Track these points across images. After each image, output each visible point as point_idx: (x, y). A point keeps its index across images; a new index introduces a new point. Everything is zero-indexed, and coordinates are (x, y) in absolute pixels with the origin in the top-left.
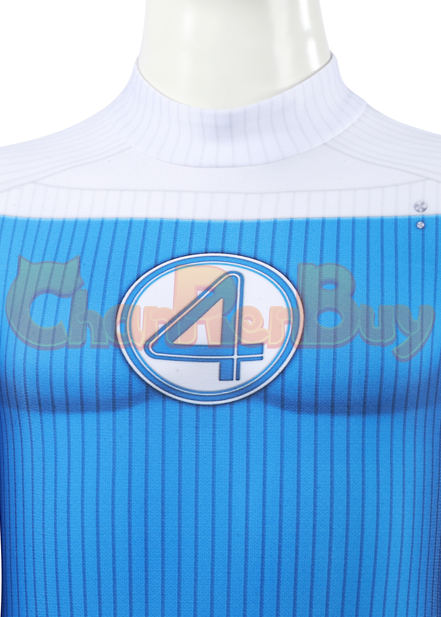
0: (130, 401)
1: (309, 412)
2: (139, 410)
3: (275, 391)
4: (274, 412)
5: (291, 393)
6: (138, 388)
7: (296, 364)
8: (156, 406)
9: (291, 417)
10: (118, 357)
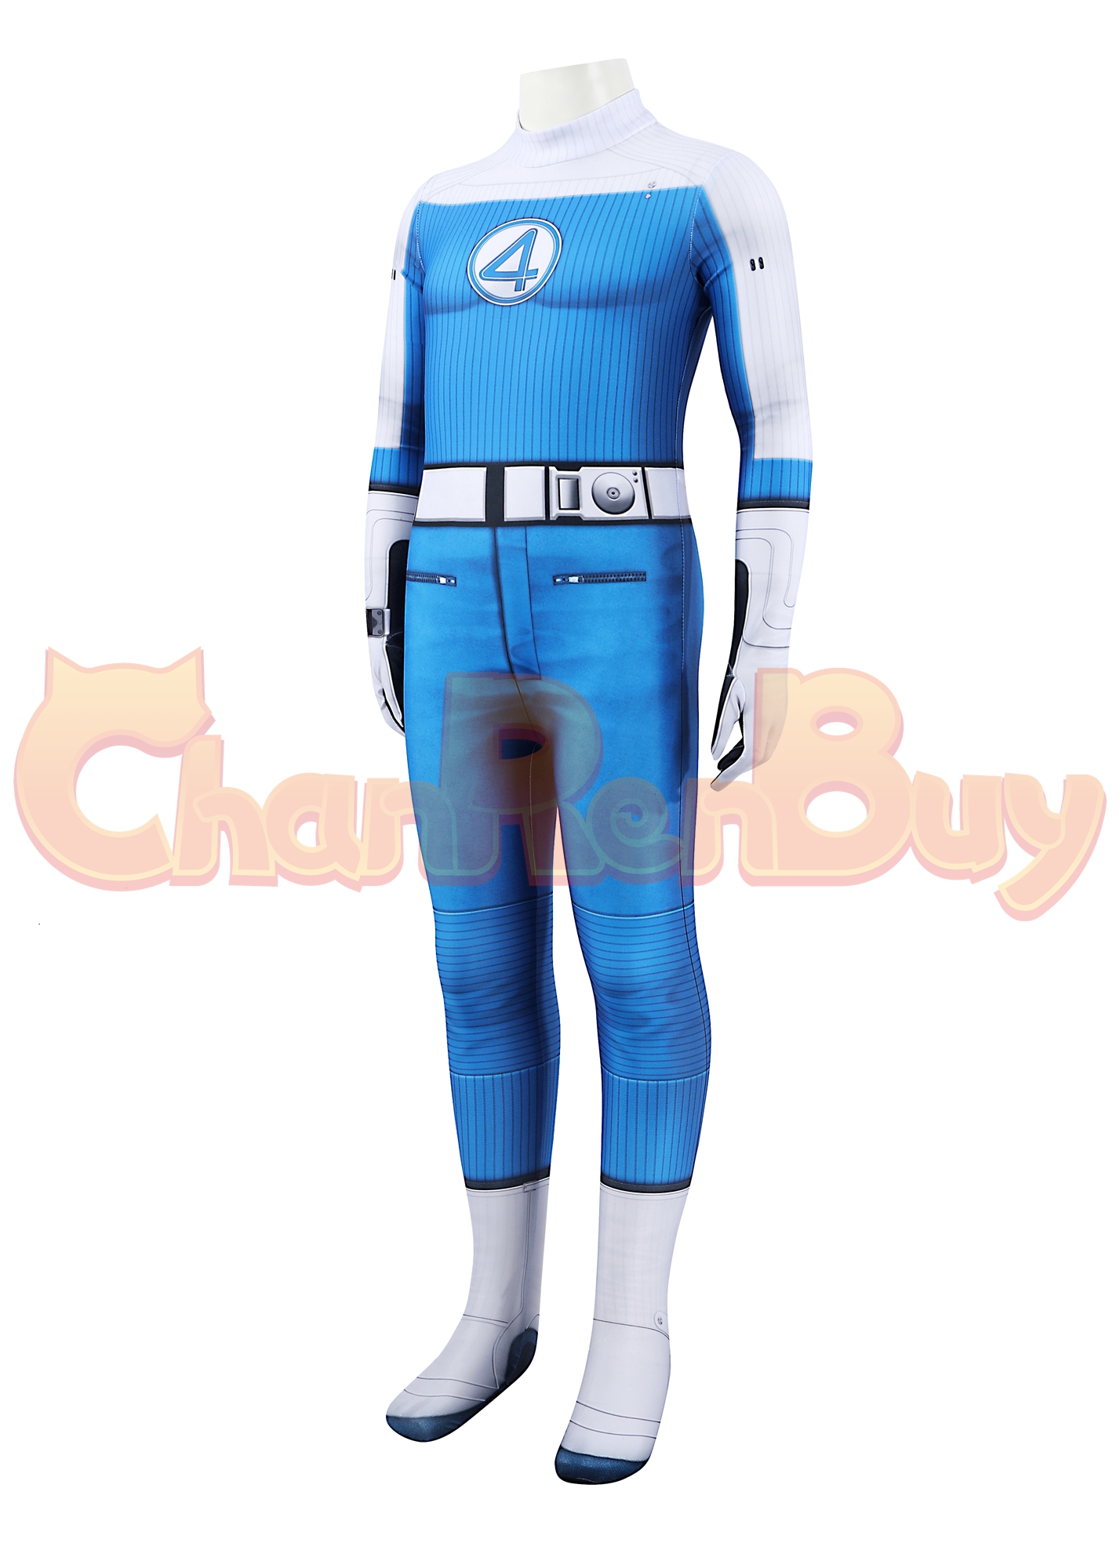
0: (470, 305)
1: (556, 307)
2: (474, 309)
3: (540, 296)
4: (539, 307)
5: (548, 298)
6: (474, 297)
7: (552, 279)
8: (482, 306)
9: (547, 310)
10: (466, 279)
